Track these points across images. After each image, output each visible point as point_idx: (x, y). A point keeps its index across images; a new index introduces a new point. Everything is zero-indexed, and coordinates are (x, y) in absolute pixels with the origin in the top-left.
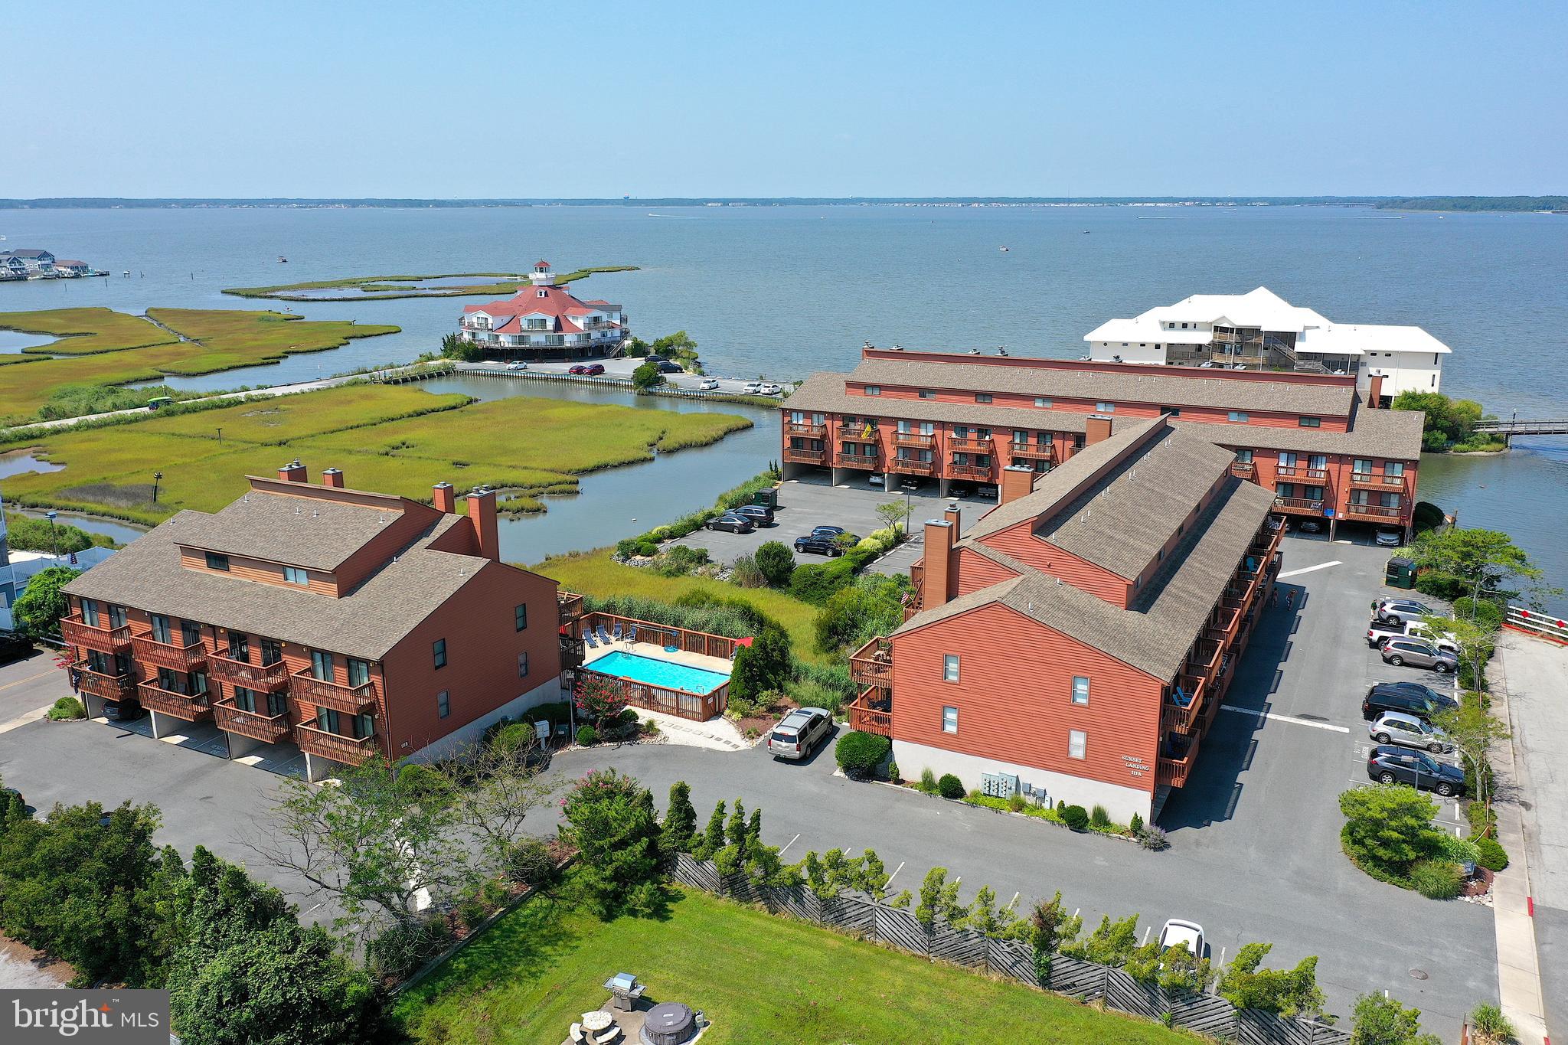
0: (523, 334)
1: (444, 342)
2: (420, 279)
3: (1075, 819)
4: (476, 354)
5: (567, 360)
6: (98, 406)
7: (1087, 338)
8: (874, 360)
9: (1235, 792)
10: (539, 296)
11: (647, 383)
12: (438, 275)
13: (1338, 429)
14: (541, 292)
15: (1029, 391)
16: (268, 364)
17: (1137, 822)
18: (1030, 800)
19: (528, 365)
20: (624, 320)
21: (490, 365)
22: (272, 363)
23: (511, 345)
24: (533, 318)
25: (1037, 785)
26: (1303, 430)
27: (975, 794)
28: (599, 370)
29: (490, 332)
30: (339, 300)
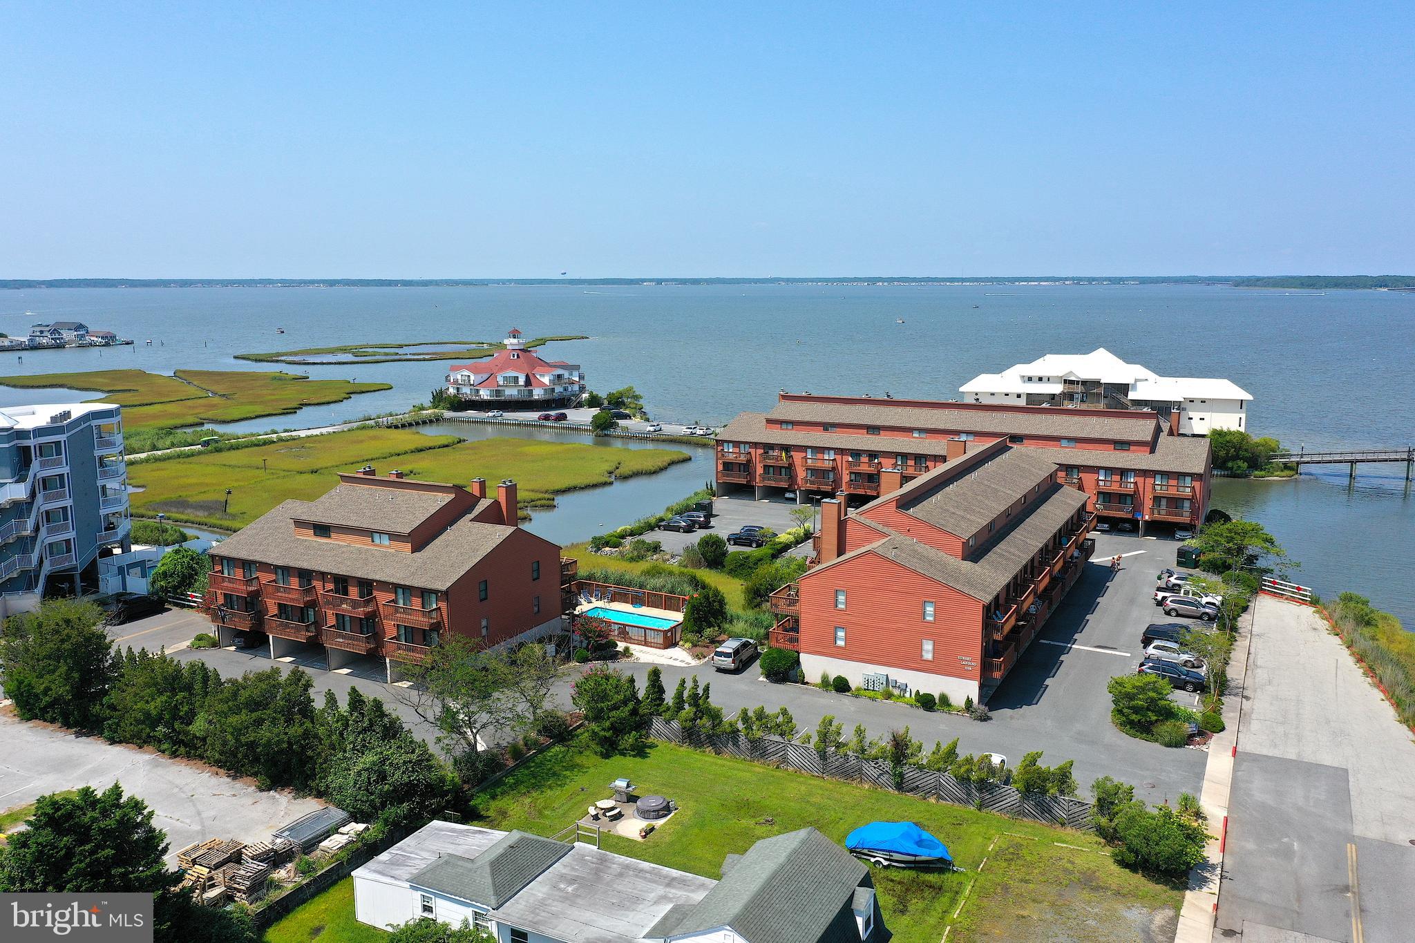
0: (499, 388)
1: (433, 395)
2: (401, 346)
3: (927, 703)
4: (460, 405)
5: (535, 409)
6: (160, 444)
7: (961, 389)
8: (788, 403)
9: (1043, 689)
10: (512, 358)
11: (603, 427)
12: (416, 343)
13: (1145, 451)
14: (514, 355)
15: (908, 425)
16: (287, 413)
17: (969, 702)
18: (896, 692)
19: (504, 414)
20: (581, 377)
21: (471, 413)
22: (290, 413)
23: (489, 398)
24: (507, 375)
25: (901, 681)
26: (1117, 452)
27: (858, 689)
28: (563, 417)
29: (472, 387)
30: (335, 363)
